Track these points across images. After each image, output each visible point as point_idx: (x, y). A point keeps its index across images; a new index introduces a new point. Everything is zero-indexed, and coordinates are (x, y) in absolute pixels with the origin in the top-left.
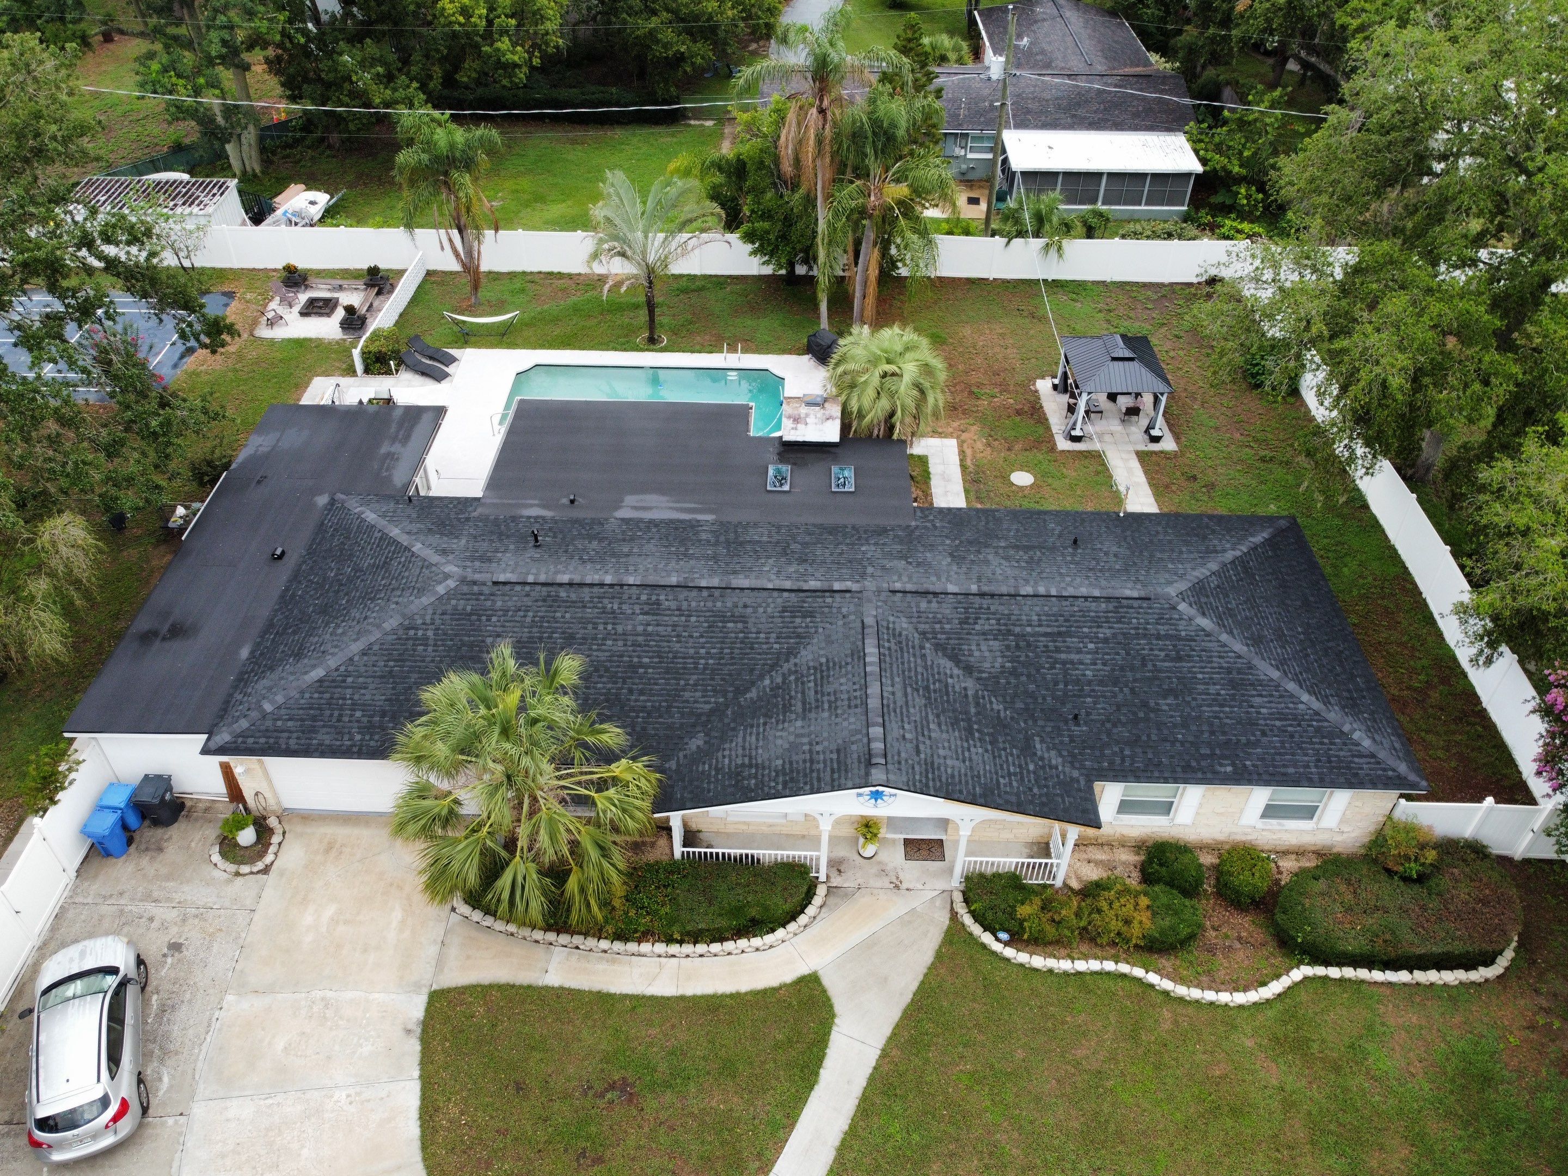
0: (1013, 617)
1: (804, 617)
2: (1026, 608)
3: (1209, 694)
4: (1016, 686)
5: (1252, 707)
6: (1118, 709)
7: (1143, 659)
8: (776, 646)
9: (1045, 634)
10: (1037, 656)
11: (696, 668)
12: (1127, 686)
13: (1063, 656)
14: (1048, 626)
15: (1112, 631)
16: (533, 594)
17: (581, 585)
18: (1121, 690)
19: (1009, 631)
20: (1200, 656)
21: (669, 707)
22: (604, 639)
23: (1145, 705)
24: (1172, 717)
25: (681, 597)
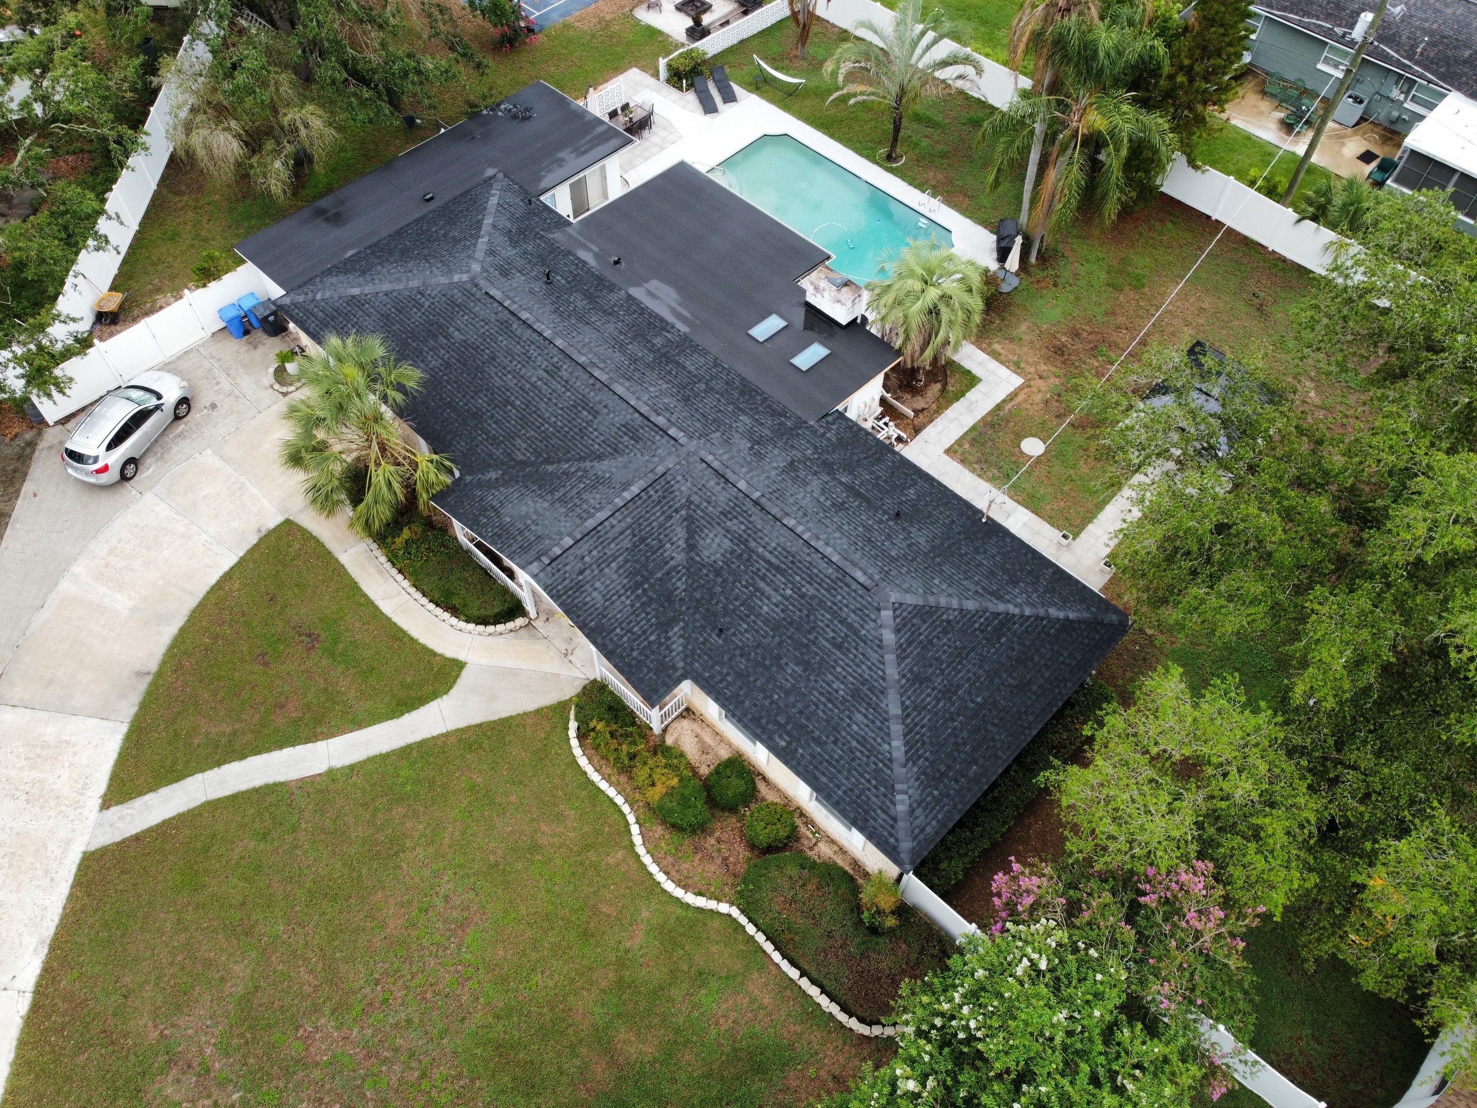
0: (760, 534)
1: (632, 438)
2: (775, 534)
3: (830, 686)
4: (709, 582)
5: (850, 718)
6: (757, 647)
7: (813, 628)
8: (597, 446)
9: (768, 562)
10: (745, 572)
11: (539, 428)
12: (780, 636)
13: (762, 584)
14: (776, 557)
15: (816, 593)
16: (500, 315)
17: (530, 326)
18: (773, 637)
19: (747, 541)
20: (855, 656)
21: (503, 442)
22: (509, 372)
23: (779, 657)
24: (787, 680)
25: (576, 374)
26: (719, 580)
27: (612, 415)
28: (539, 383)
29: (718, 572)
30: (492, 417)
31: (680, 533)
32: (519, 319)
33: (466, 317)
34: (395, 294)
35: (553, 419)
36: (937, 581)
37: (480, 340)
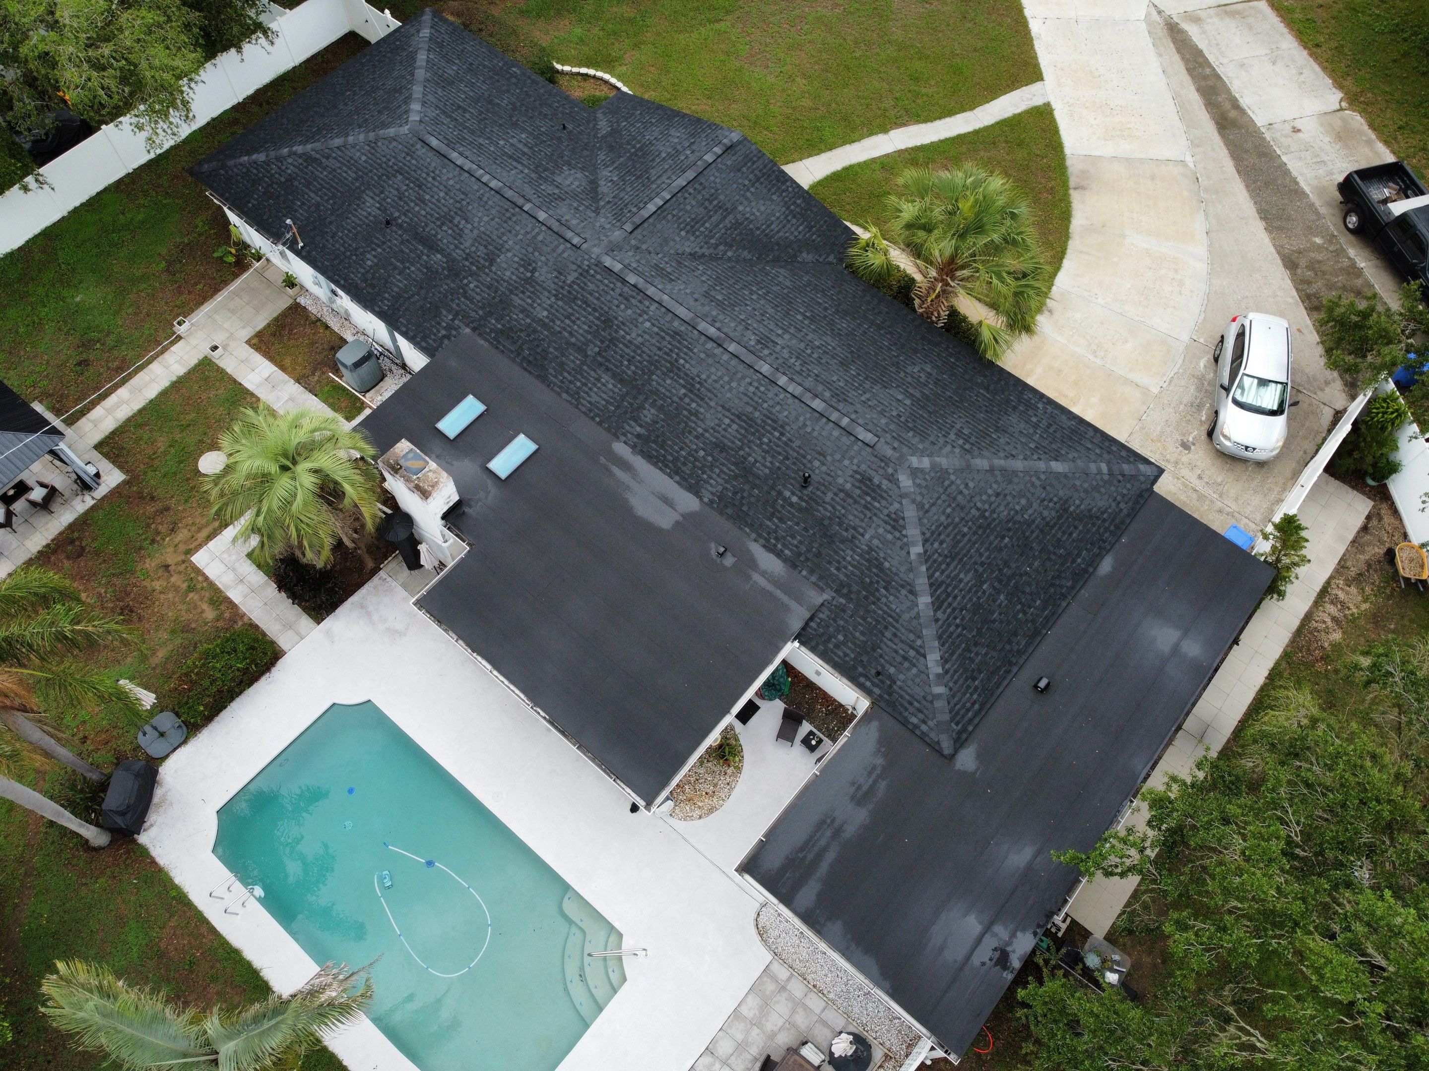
3: (472, 90)
4: (576, 159)
6: (532, 117)
11: (768, 292)
12: (511, 120)
14: (511, 165)
15: (476, 139)
16: (851, 410)
18: (517, 121)
19: (539, 178)
20: (447, 101)
21: (806, 286)
22: (819, 348)
23: (514, 109)
24: (508, 98)
26: (566, 158)
27: (688, 291)
28: (780, 332)
29: (568, 164)
30: (826, 309)
31: (604, 188)
32: (824, 401)
33: (895, 413)
34: (1002, 454)
35: (754, 297)
36: (364, 158)
37: (867, 386)
